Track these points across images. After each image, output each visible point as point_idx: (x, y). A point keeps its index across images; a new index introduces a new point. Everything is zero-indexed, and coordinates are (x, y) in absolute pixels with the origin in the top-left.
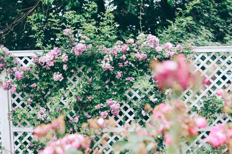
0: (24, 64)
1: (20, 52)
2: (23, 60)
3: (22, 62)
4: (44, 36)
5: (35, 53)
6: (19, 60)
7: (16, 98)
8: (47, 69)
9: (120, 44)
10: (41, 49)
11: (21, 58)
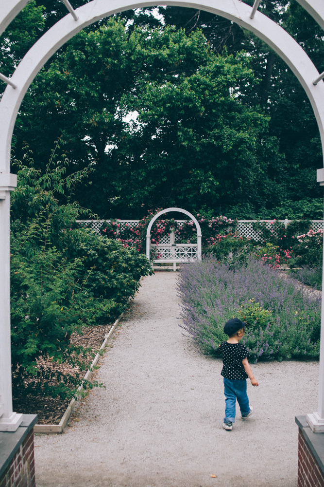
3: (179, 224)
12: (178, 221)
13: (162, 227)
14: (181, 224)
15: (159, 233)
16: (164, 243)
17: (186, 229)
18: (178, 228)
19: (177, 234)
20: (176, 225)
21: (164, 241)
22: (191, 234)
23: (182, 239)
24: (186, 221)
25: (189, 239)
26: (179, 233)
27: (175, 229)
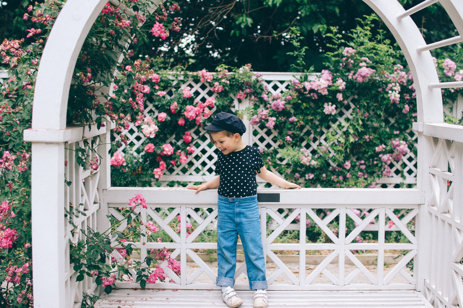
0: (272, 91)
1: (269, 75)
2: (272, 84)
3: (270, 87)
4: (304, 54)
5: (294, 76)
6: (265, 84)
7: (259, 136)
8: (313, 98)
9: (399, 69)
10: (300, 72)
11: (269, 82)
12: (266, 76)
13: (203, 100)
14: (275, 88)
15: (191, 124)
16: (197, 170)
17: (296, 106)
18: (265, 104)
19: (262, 127)
20: (256, 93)
21: (197, 164)
22: (315, 127)
23: (281, 147)
24: (298, 75)
25: (308, 146)
26: (271, 122)
27: (256, 107)
